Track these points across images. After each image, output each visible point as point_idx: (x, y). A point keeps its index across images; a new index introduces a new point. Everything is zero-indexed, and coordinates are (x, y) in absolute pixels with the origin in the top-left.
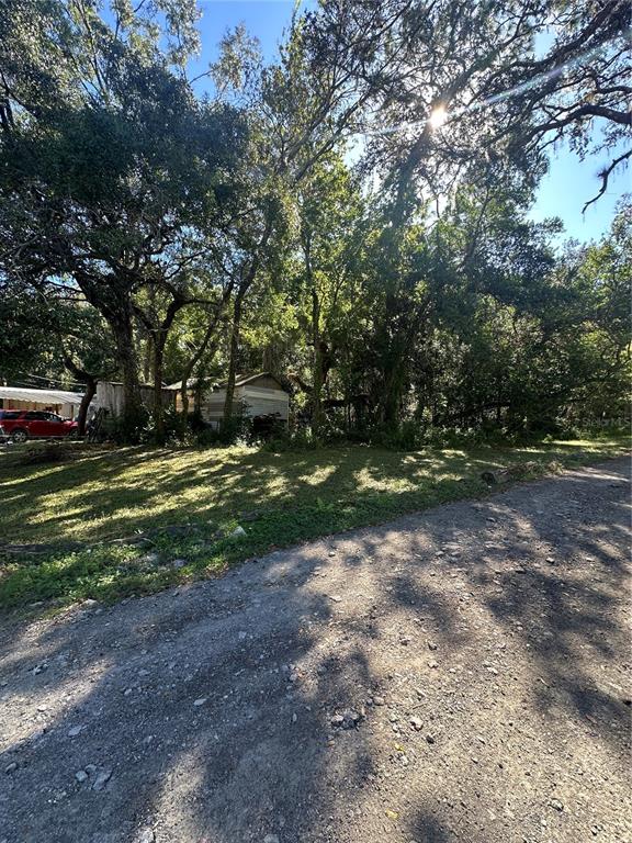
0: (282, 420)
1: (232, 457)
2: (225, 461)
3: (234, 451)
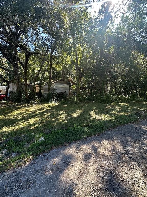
2: (46, 108)
3: (50, 104)
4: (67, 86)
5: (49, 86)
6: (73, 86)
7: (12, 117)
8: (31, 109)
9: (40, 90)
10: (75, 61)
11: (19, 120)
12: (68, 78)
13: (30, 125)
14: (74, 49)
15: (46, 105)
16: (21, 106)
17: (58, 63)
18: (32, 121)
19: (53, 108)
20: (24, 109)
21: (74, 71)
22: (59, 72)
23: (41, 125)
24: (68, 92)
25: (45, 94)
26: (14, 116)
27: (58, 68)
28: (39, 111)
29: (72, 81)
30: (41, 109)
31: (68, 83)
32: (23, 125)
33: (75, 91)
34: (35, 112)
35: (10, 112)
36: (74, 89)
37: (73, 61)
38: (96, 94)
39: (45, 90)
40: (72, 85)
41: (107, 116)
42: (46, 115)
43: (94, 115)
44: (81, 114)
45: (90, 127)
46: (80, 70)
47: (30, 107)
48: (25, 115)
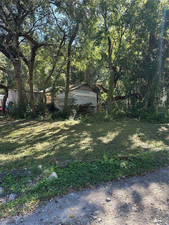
0: (93, 107)
1: (66, 125)
2: (61, 127)
3: (67, 122)
4: (93, 95)
5: (67, 94)
6: (102, 95)
7: (11, 140)
8: (38, 129)
9: (53, 100)
10: (107, 54)
11: (21, 146)
12: (96, 81)
13: (37, 153)
14: (106, 35)
15: (60, 124)
16: (25, 124)
17: (79, 59)
18: (39, 147)
19: (72, 127)
20: (29, 128)
21: (105, 71)
22: (81, 73)
23: (52, 153)
24: (95, 104)
25: (60, 106)
26: (14, 139)
27: (81, 66)
28: (50, 133)
29: (101, 86)
30: (54, 129)
31: (96, 90)
32: (26, 152)
33: (106, 102)
34: (44, 134)
35: (8, 133)
36: (105, 99)
37: (103, 55)
38: (142, 107)
39: (60, 100)
40: (102, 93)
41: (160, 143)
42: (62, 139)
43: (136, 141)
44: (116, 139)
45: (130, 161)
46: (114, 68)
47: (37, 125)
48: (29, 137)
